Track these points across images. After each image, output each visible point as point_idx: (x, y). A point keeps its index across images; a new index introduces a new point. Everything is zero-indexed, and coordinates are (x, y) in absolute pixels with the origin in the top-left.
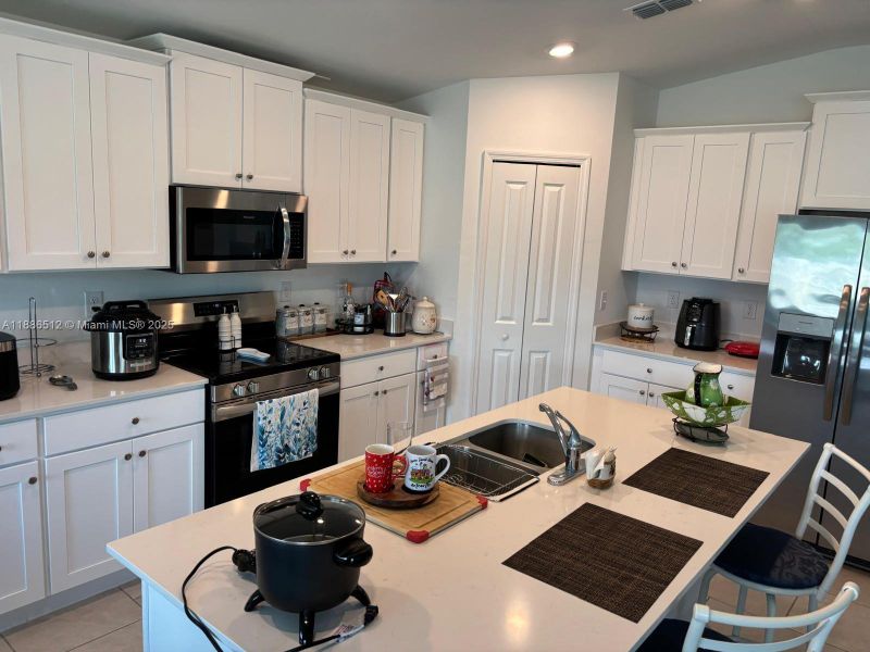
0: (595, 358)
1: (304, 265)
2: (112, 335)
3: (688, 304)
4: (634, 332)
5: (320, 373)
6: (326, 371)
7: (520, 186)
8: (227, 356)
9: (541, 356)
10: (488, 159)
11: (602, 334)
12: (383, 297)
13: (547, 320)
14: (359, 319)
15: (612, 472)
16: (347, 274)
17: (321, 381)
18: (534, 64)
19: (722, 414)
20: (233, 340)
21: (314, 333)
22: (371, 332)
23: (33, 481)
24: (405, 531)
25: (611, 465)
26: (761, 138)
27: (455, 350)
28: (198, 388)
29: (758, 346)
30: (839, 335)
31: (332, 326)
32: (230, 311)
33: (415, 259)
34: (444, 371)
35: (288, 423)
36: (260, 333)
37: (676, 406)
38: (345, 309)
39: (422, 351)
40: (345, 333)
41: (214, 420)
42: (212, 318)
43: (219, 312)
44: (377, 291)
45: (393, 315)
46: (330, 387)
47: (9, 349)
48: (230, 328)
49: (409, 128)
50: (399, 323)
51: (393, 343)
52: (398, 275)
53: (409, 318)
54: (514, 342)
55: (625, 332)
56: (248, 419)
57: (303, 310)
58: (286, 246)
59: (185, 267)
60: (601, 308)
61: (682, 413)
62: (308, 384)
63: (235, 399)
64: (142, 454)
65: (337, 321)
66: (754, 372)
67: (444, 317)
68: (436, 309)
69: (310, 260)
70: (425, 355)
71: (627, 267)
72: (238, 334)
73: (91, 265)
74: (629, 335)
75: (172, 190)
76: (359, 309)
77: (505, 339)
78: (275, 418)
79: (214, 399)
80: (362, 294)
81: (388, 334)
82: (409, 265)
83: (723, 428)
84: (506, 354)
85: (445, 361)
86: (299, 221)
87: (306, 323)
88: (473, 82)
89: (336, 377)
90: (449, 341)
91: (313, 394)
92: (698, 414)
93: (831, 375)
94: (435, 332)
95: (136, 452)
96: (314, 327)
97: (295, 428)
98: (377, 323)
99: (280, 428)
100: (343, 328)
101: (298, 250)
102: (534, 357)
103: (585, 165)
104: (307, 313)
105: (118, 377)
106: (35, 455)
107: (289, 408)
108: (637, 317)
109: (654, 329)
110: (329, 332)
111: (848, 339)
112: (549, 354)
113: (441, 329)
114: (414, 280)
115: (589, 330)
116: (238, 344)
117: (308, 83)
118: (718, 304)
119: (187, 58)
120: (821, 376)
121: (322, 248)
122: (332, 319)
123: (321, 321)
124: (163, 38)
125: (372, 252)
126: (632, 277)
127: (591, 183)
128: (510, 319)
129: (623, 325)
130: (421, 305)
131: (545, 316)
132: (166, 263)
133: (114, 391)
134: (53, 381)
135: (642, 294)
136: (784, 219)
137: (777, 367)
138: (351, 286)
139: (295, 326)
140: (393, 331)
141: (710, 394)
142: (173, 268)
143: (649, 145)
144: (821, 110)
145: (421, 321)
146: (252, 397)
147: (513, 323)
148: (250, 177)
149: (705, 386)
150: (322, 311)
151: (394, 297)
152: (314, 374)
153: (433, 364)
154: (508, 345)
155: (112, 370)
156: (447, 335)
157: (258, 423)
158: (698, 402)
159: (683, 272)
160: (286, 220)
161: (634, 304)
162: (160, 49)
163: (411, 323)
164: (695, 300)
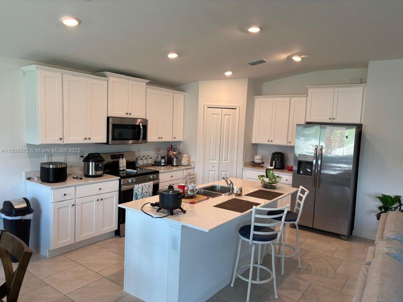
0: (244, 173)
1: (146, 142)
2: (91, 163)
3: (274, 154)
4: (256, 164)
5: (153, 177)
6: (155, 176)
7: (216, 116)
8: (122, 172)
9: (226, 172)
10: (206, 107)
11: (245, 165)
12: (171, 153)
13: (227, 160)
14: (163, 161)
15: (241, 192)
16: (159, 145)
17: (153, 179)
18: (220, 76)
19: (274, 180)
20: (124, 167)
21: (148, 165)
22: (167, 165)
23: (73, 205)
24: (189, 202)
25: (241, 190)
26: (293, 99)
27: (196, 171)
28: (117, 180)
29: (293, 167)
30: (314, 161)
31: (153, 163)
32: (123, 157)
33: (182, 140)
34: (193, 178)
35: (144, 192)
36: (131, 165)
37: (261, 178)
38: (158, 157)
39: (185, 171)
40: (158, 165)
41: (122, 190)
42: (115, 160)
43: (119, 158)
44: (169, 151)
45: (175, 159)
46: (156, 182)
47: (65, 166)
48: (123, 163)
49: (179, 96)
50: (177, 162)
51: (175, 168)
52: (175, 146)
53: (180, 161)
54: (216, 168)
55: (254, 164)
56: (132, 190)
57: (144, 158)
58: (141, 136)
59: (112, 142)
60: (245, 156)
61: (263, 180)
62: (150, 180)
63: (128, 184)
64: (102, 199)
65: (155, 162)
66: (292, 174)
67: (192, 160)
68: (189, 157)
69: (148, 141)
70: (186, 172)
71: (254, 142)
72: (125, 165)
73: (85, 142)
74: (255, 165)
75: (108, 118)
76: (163, 158)
77: (213, 167)
78: (140, 190)
79: (122, 183)
80: (163, 152)
81: (173, 166)
82: (180, 142)
83: (275, 185)
84: (214, 172)
85: (193, 174)
86: (145, 127)
87: (145, 162)
88: (200, 82)
89: (158, 178)
90: (194, 168)
91: (151, 183)
92: (267, 180)
93: (313, 174)
94: (189, 165)
95: (100, 199)
96: (148, 163)
97: (146, 194)
98: (169, 162)
99: (142, 193)
100: (157, 164)
101: (145, 138)
102: (223, 173)
103: (238, 109)
104: (146, 159)
105: (93, 177)
106: (74, 198)
107: (144, 187)
108: (257, 159)
109: (263, 163)
110: (153, 165)
111: (317, 162)
112: (228, 172)
113: (191, 164)
114: (181, 148)
115: (241, 164)
116: (125, 168)
117: (147, 84)
118: (284, 154)
119: (113, 78)
120: (310, 174)
121: (152, 137)
122: (153, 161)
123: (150, 161)
124: (107, 73)
125: (167, 138)
126: (256, 146)
127: (240, 114)
128: (215, 160)
129: (253, 162)
130: (184, 156)
131: (226, 159)
132: (105, 141)
133: (91, 180)
134: (74, 178)
135: (259, 151)
136: (298, 125)
137: (298, 172)
138: (160, 150)
139: (142, 163)
140: (175, 164)
141: (270, 174)
142: (107, 143)
143: (259, 101)
144: (310, 91)
145: (184, 161)
146: (133, 183)
147: (215, 161)
148: (130, 114)
149: (269, 172)
150: (150, 158)
151: (175, 153)
152: (151, 177)
153: (188, 176)
154: (214, 169)
155: (91, 174)
156: (193, 166)
157: (135, 192)
158: (267, 177)
159: (272, 143)
160: (141, 127)
161: (257, 155)
162: (105, 76)
163: (180, 162)
164: (276, 153)
